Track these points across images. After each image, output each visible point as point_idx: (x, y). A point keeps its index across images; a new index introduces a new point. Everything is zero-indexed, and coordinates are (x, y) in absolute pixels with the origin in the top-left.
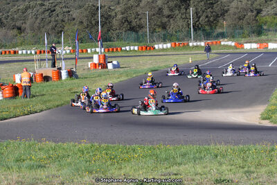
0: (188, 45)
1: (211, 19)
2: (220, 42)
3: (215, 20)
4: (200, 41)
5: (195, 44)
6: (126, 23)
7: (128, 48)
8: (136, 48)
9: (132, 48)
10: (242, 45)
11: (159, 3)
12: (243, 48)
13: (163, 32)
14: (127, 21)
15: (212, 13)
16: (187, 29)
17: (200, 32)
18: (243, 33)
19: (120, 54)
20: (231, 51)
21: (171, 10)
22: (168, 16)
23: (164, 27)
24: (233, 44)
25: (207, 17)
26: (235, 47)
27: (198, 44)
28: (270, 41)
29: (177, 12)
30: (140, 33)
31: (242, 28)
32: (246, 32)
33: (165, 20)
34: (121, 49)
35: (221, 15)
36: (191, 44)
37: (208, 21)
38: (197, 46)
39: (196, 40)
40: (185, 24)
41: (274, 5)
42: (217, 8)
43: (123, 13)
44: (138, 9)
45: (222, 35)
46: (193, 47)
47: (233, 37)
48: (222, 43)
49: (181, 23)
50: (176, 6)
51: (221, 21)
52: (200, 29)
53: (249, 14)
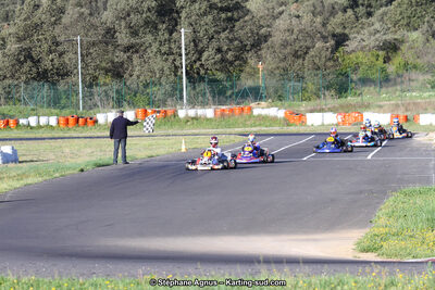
0: (175, 115)
1: (230, 56)
2: (250, 109)
3: (237, 58)
4: (204, 104)
5: (192, 113)
6: (29, 63)
7: (33, 121)
8: (53, 121)
9: (43, 121)
10: (301, 116)
11: (107, 16)
12: (303, 123)
13: (116, 85)
14: (29, 57)
15: (231, 41)
16: (172, 78)
17: (202, 86)
18: (304, 89)
19: (15, 133)
20: (276, 129)
21: (135, 33)
22: (128, 49)
23: (117, 72)
24: (281, 114)
25: (219, 50)
26: (286, 122)
27: (200, 112)
28: (367, 107)
29: (149, 38)
30: (62, 86)
31: (300, 78)
32: (311, 87)
33: (121, 56)
34: (17, 123)
35: (253, 46)
36: (182, 113)
37: (223, 60)
38: (195, 118)
39: (192, 103)
40: (167, 66)
41: (377, 26)
42: (243, 30)
43: (20, 40)
44: (57, 30)
45: (256, 94)
46: (188, 120)
47: (280, 98)
48: (256, 112)
49: (158, 63)
50: (147, 23)
51: (252, 62)
52: (202, 79)
53: (319, 44)
